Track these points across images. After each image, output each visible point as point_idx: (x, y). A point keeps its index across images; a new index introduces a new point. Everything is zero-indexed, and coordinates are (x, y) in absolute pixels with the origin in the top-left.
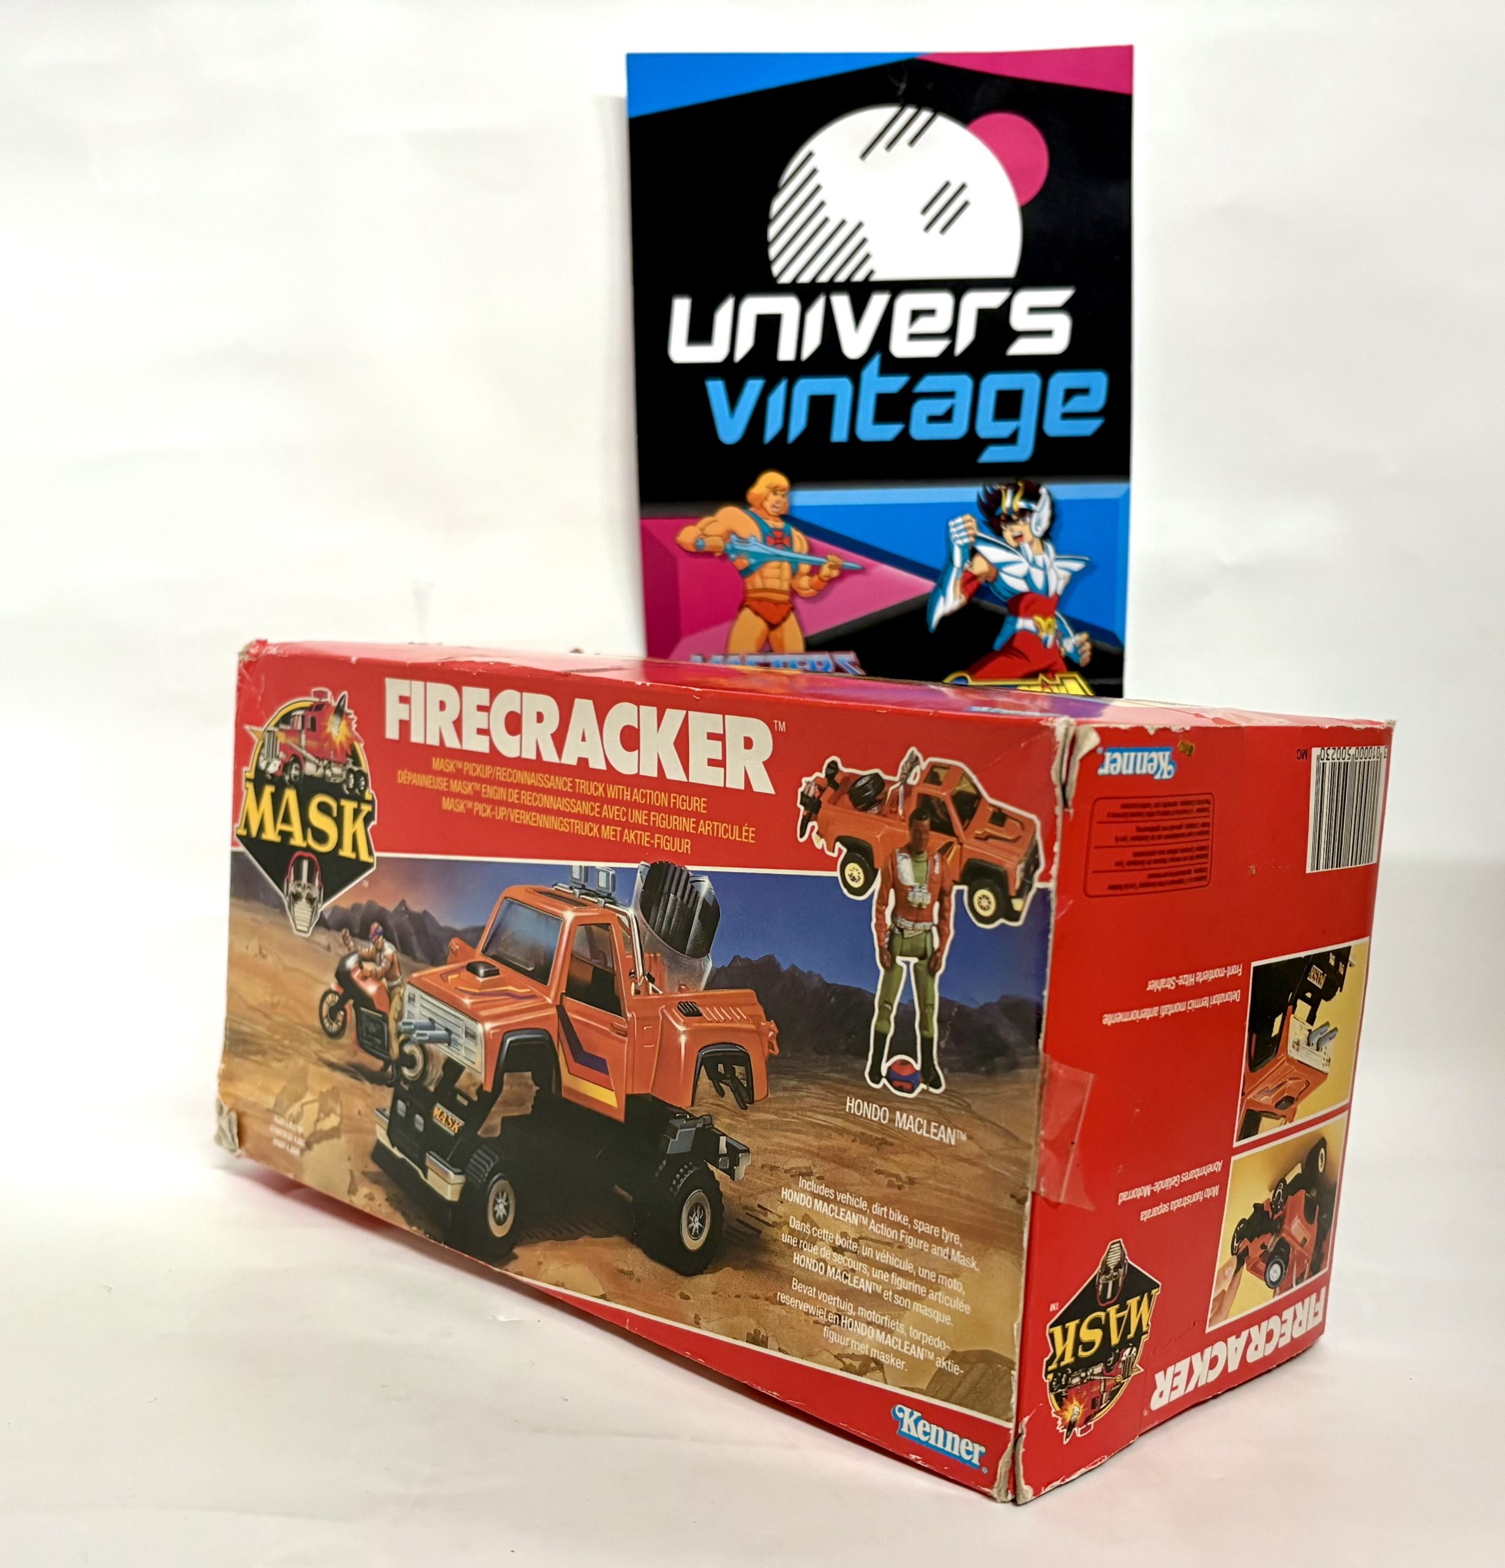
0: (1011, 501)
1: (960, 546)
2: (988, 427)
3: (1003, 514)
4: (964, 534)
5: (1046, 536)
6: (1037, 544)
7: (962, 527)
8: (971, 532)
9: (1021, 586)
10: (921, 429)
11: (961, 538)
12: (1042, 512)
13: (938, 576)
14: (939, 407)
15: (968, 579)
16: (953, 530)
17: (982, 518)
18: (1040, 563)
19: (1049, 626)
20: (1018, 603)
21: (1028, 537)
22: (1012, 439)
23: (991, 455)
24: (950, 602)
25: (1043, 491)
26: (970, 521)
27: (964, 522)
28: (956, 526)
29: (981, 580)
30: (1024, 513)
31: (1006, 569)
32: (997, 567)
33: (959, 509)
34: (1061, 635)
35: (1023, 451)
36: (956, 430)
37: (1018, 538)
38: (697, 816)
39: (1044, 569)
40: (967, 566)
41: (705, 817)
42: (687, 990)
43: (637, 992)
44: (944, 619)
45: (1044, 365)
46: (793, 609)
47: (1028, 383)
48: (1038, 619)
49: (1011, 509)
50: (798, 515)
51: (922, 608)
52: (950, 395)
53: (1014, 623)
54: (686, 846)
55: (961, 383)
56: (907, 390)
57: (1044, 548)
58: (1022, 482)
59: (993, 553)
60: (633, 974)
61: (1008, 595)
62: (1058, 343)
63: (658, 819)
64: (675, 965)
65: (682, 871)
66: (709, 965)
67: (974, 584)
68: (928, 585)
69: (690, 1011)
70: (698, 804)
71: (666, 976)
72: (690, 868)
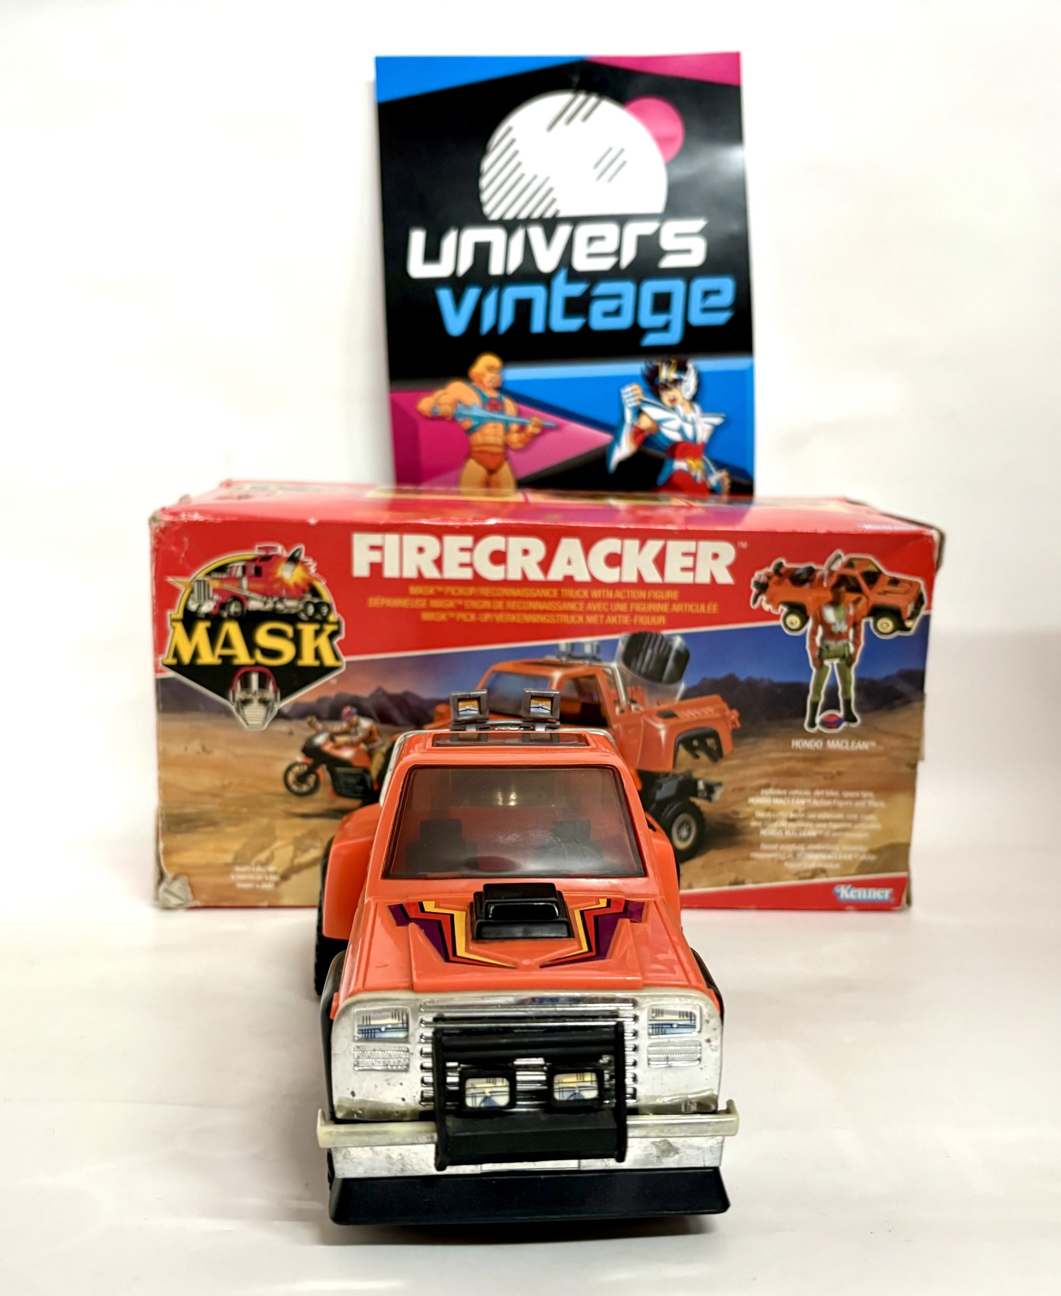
0: (667, 373)
1: (629, 408)
2: (647, 319)
3: (662, 384)
4: (632, 399)
5: (695, 399)
6: (687, 405)
7: (630, 394)
8: (637, 398)
9: (676, 437)
10: (598, 322)
11: (630, 402)
12: (690, 382)
13: (614, 430)
14: (611, 305)
15: (637, 433)
16: (624, 397)
17: (647, 388)
18: (689, 419)
19: (698, 467)
20: (675, 450)
21: (680, 400)
22: (666, 328)
23: (651, 340)
24: (624, 449)
25: (690, 365)
26: (636, 389)
27: (632, 391)
28: (627, 393)
29: (647, 434)
30: (677, 382)
31: (666, 424)
32: (658, 423)
33: (627, 380)
34: (707, 473)
35: (674, 336)
36: (623, 322)
37: (673, 401)
38: (671, 602)
39: (693, 423)
40: (636, 424)
41: (677, 602)
42: (664, 703)
43: (622, 711)
44: (622, 464)
45: (688, 274)
46: (506, 458)
47: (676, 287)
48: (690, 461)
49: (667, 380)
50: (510, 388)
51: (603, 455)
52: (618, 296)
53: (672, 464)
54: (662, 620)
55: (626, 288)
56: (587, 292)
57: (692, 408)
58: (674, 359)
59: (654, 413)
60: (617, 702)
61: (666, 444)
62: (696, 257)
63: (638, 607)
64: (652, 690)
65: (657, 636)
66: (682, 687)
67: (641, 437)
68: (605, 437)
69: (668, 715)
70: (673, 594)
71: (646, 699)
72: (665, 632)
